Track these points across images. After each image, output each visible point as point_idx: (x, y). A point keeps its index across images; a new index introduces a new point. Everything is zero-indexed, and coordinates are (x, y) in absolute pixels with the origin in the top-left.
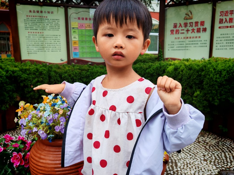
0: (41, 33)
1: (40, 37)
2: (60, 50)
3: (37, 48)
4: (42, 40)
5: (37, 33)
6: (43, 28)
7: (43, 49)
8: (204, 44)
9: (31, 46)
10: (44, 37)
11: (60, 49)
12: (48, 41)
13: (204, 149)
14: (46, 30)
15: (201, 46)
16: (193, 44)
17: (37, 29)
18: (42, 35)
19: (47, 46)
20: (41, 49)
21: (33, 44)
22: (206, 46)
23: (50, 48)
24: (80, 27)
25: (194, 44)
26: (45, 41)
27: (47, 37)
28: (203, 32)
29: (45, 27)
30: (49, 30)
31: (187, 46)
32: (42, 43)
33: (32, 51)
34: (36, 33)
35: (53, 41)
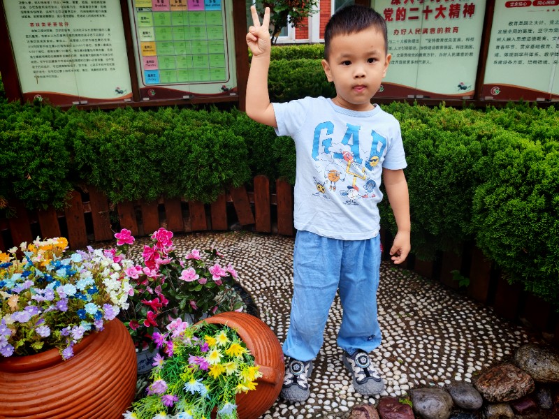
0: (61, 24)
1: (61, 35)
2: (112, 67)
3: (55, 64)
4: (66, 44)
5: (52, 24)
6: (66, 12)
7: (72, 66)
8: (466, 47)
9: (42, 59)
10: (70, 35)
11: (113, 64)
12: (81, 44)
13: (402, 328)
14: (73, 16)
15: (458, 54)
16: (437, 47)
17: (50, 16)
18: (66, 30)
19: (81, 58)
20: (66, 66)
21: (44, 54)
22: (471, 54)
23: (88, 63)
24: (156, 6)
25: (442, 47)
26: (74, 46)
27: (76, 35)
28: (465, 16)
29: (70, 9)
30: (81, 16)
31: (423, 51)
32: (67, 51)
33: (46, 70)
34: (49, 24)
35: (93, 43)
